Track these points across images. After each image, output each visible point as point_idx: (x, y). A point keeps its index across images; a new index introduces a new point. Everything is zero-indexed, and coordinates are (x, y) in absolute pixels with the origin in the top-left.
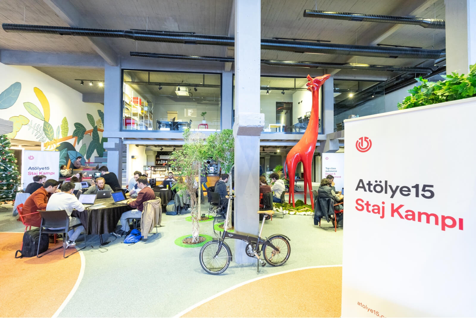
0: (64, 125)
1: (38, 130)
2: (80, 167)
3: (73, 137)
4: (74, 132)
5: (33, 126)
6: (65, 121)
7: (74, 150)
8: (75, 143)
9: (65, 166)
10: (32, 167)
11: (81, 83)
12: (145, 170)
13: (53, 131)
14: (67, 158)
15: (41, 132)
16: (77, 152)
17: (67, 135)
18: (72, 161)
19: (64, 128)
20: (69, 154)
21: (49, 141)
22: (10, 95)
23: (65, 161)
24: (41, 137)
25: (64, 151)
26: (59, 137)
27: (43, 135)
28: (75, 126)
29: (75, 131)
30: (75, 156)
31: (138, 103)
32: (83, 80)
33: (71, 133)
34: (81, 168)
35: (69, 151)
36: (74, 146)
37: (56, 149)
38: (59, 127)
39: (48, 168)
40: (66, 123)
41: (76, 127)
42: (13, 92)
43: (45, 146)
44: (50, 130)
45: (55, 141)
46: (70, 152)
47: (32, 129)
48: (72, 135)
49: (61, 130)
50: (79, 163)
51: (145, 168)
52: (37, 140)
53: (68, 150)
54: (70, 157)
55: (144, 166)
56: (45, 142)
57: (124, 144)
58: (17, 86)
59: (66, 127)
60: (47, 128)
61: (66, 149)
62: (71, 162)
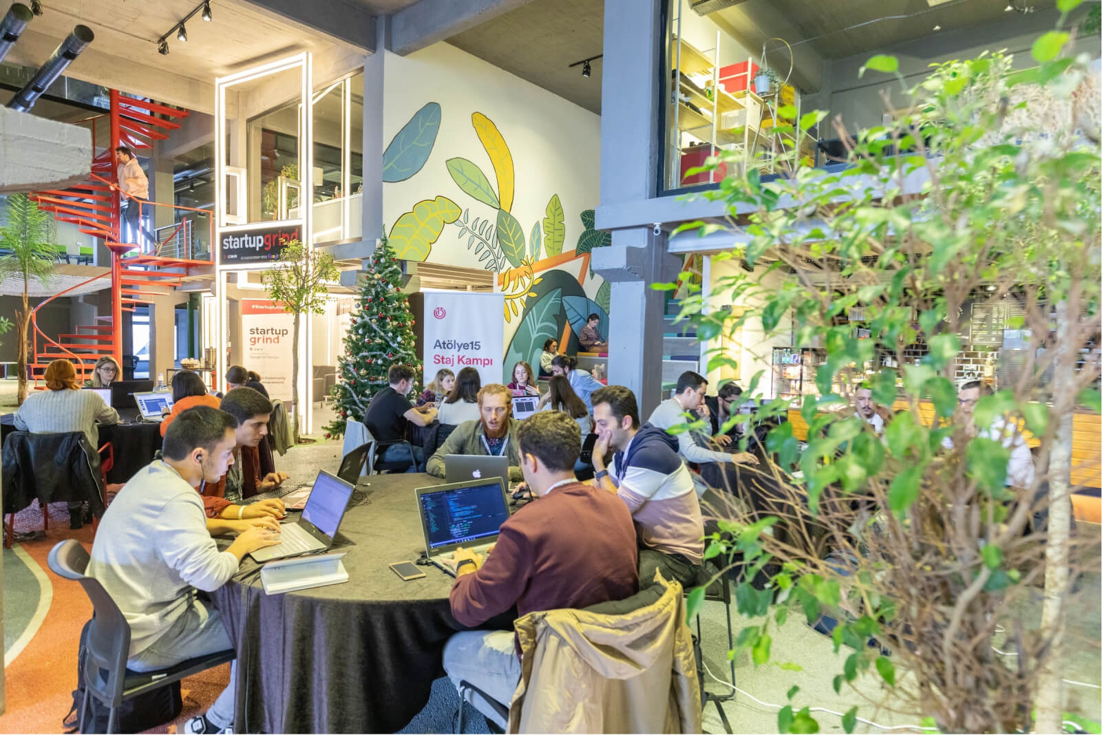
0: (551, 220)
1: (483, 237)
2: (593, 345)
3: (578, 255)
4: (581, 238)
5: (469, 225)
6: (555, 207)
7: (581, 293)
8: (583, 274)
9: (555, 343)
10: (441, 342)
11: (584, 73)
12: (783, 365)
13: (522, 238)
14: (560, 317)
15: (490, 242)
16: (588, 300)
17: (560, 249)
18: (575, 327)
19: (551, 230)
20: (566, 307)
21: (513, 268)
22: (414, 143)
23: (556, 328)
24: (491, 257)
25: (552, 299)
26: (540, 256)
27: (496, 251)
28: (584, 220)
29: (584, 235)
30: (582, 312)
31: (744, 87)
32: (589, 60)
33: (570, 245)
34: (595, 348)
35: (565, 298)
36: (580, 282)
37: (530, 291)
38: (537, 224)
39: (475, 345)
40: (557, 213)
41: (585, 225)
42: (421, 131)
43: (501, 283)
44: (514, 236)
45: (527, 269)
46: (569, 300)
47: (468, 235)
48: (575, 248)
49: (543, 236)
50: (593, 334)
51: (780, 353)
52: (481, 266)
53: (563, 294)
54: (570, 314)
55: (775, 348)
56: (502, 271)
57: (672, 254)
58: (430, 114)
59: (558, 226)
60: (506, 229)
61: (559, 290)
62: (572, 331)
